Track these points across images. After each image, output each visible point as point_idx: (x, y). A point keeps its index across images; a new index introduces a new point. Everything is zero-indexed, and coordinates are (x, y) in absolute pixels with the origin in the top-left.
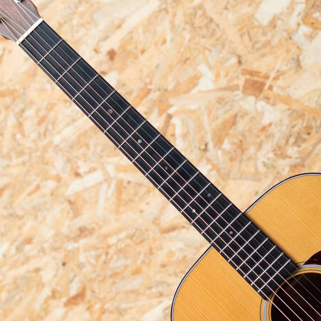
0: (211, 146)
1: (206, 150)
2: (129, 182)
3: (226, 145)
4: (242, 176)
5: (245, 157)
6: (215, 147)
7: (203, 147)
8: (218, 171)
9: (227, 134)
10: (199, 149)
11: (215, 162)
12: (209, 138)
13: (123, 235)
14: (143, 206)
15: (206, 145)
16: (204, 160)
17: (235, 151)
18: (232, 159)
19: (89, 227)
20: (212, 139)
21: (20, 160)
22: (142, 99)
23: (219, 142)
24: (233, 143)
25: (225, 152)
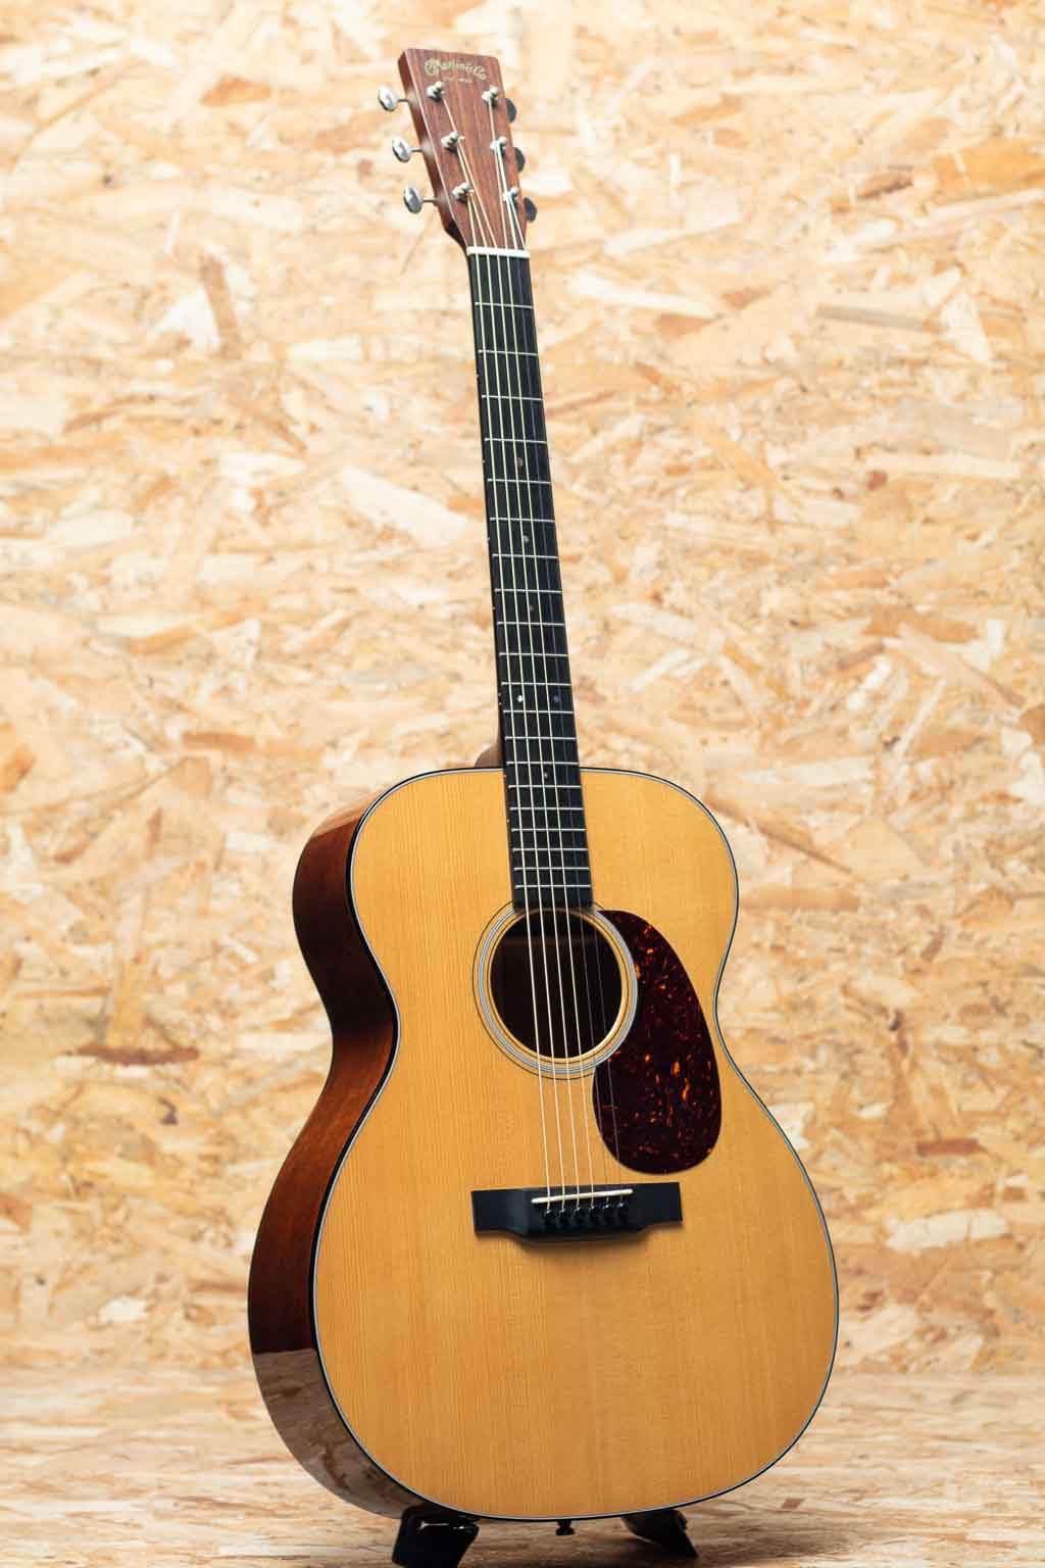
0: (900, 748)
1: (889, 745)
2: (726, 683)
3: (925, 769)
4: (908, 835)
5: (937, 810)
6: (906, 754)
7: (888, 738)
8: (878, 793)
9: (942, 754)
10: (880, 735)
11: (885, 778)
12: (908, 735)
13: (642, 749)
14: (714, 735)
15: (896, 740)
16: (872, 759)
17: (930, 789)
18: (914, 796)
19: (600, 690)
20: (912, 742)
21: (587, 494)
22: (861, 585)
23: (920, 751)
24: (937, 774)
25: (913, 775)
